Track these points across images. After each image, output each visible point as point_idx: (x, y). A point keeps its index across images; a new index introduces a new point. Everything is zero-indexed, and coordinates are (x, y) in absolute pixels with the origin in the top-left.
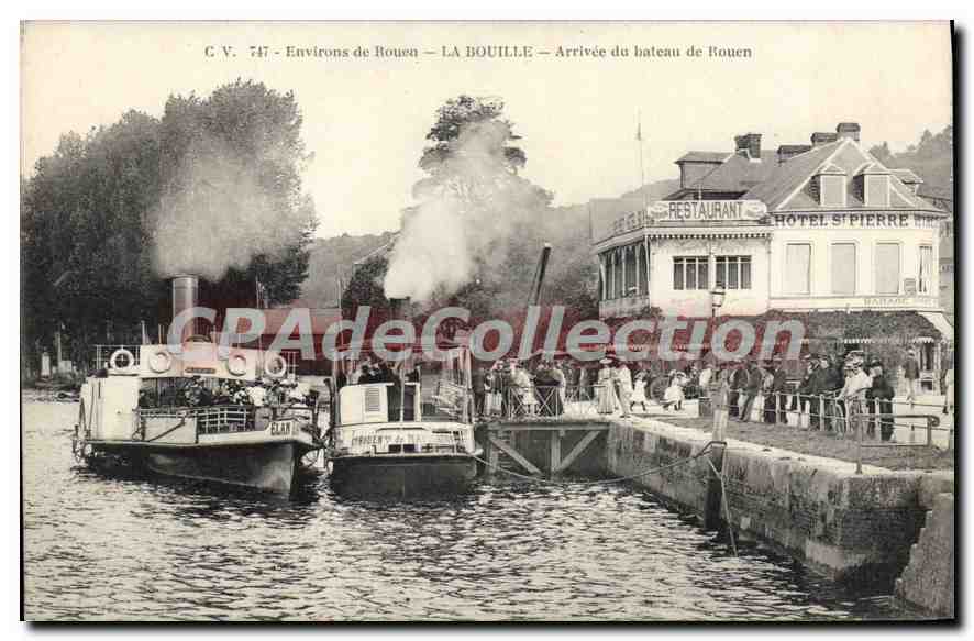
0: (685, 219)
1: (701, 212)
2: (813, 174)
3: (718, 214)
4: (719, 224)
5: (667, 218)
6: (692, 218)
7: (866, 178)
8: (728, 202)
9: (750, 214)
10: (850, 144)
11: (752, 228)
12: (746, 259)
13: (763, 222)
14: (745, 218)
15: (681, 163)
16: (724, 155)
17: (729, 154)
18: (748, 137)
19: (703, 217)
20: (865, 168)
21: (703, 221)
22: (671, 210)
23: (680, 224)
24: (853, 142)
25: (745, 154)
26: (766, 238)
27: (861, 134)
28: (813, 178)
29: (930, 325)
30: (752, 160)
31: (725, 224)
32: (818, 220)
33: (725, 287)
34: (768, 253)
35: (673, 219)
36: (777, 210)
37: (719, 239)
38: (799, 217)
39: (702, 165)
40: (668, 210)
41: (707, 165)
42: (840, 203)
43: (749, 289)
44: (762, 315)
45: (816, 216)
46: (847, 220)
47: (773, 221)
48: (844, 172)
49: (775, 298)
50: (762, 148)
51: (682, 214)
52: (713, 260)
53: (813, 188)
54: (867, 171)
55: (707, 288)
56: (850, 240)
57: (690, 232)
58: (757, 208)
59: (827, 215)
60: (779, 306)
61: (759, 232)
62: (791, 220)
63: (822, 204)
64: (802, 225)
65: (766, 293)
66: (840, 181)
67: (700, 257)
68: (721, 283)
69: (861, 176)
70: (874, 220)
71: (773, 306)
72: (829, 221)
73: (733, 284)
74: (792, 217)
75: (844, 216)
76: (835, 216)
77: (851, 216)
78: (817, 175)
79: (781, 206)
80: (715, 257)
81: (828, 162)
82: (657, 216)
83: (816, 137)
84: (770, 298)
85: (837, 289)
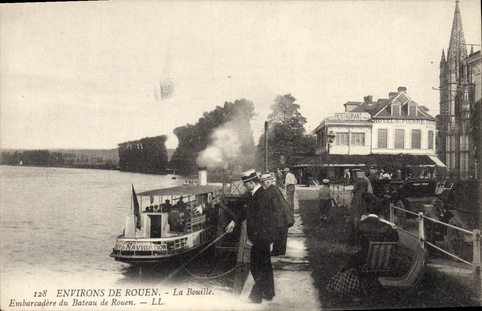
0: (340, 119)
1: (346, 117)
2: (389, 104)
3: (353, 117)
4: (353, 121)
5: (334, 119)
6: (343, 119)
7: (408, 105)
8: (356, 113)
9: (364, 117)
10: (403, 94)
11: (366, 123)
12: (364, 134)
13: (369, 121)
14: (363, 119)
15: (345, 105)
16: (360, 103)
17: (361, 103)
18: (369, 97)
19: (347, 119)
20: (408, 102)
21: (347, 120)
22: (336, 116)
23: (339, 121)
24: (404, 93)
25: (367, 103)
26: (370, 127)
27: (407, 91)
28: (389, 105)
29: (433, 161)
30: (370, 105)
31: (355, 121)
32: (390, 121)
33: (355, 144)
34: (371, 132)
35: (336, 119)
36: (374, 117)
37: (352, 126)
38: (383, 119)
39: (352, 106)
40: (334, 115)
41: (354, 106)
42: (399, 114)
43: (364, 145)
44: (368, 155)
45: (389, 119)
46: (401, 121)
47: (373, 120)
48: (400, 103)
49: (373, 149)
50: (373, 101)
51: (339, 117)
52: (351, 135)
53: (388, 109)
54: (409, 103)
55: (348, 145)
56: (402, 128)
57: (342, 124)
58: (368, 116)
59: (393, 119)
60: (375, 152)
61: (368, 125)
62: (380, 121)
63: (392, 115)
64: (384, 122)
65: (370, 147)
66: (399, 106)
67: (346, 133)
68: (353, 143)
69: (407, 105)
70: (411, 121)
71: (372, 152)
72: (394, 121)
73: (358, 143)
74: (380, 119)
75: (400, 119)
76: (396, 119)
77: (403, 119)
78: (391, 104)
79: (376, 115)
80: (351, 133)
81: (395, 100)
82: (331, 118)
83: (390, 94)
84: (371, 149)
85: (397, 146)
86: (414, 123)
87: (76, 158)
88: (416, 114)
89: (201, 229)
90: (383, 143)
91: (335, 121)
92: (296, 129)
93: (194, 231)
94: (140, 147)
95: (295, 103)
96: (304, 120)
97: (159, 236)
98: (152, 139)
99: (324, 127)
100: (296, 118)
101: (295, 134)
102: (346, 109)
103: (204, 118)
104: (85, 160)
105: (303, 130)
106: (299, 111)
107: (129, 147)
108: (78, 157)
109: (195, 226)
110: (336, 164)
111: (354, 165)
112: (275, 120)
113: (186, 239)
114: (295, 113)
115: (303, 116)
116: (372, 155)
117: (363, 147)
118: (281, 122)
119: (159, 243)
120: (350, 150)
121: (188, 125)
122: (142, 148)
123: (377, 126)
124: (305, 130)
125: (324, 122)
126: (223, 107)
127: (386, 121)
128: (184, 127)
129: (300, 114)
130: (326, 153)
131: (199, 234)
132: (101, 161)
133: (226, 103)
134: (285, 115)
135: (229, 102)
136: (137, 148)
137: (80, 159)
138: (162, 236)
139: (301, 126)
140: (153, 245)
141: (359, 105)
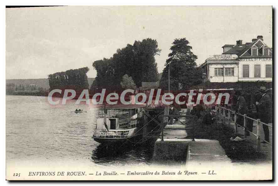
1: (221, 57)
3: (226, 57)
4: (226, 60)
5: (213, 59)
6: (219, 59)
8: (228, 55)
9: (233, 57)
10: (260, 41)
11: (234, 61)
12: (233, 68)
13: (237, 59)
14: (233, 59)
15: (223, 47)
17: (234, 45)
18: (240, 41)
19: (222, 59)
22: (214, 57)
25: (238, 45)
26: (237, 64)
27: (263, 38)
30: (240, 47)
32: (251, 59)
33: (227, 75)
34: (238, 67)
35: (215, 59)
36: (240, 57)
37: (226, 64)
38: (246, 58)
39: (228, 48)
40: (213, 57)
41: (229, 48)
42: (256, 55)
43: (233, 76)
44: (236, 82)
45: (250, 58)
46: (258, 59)
47: (239, 59)
48: (257, 47)
49: (240, 78)
50: (243, 44)
51: (217, 58)
52: (224, 69)
53: (249, 52)
54: (263, 47)
55: (223, 76)
56: (259, 64)
57: (218, 62)
58: (235, 56)
59: (253, 58)
60: (241, 80)
61: (236, 62)
62: (244, 59)
63: (252, 55)
64: (247, 60)
65: (238, 77)
66: (256, 50)
67: (221, 68)
68: (227, 74)
69: (262, 48)
70: (265, 59)
71: (239, 80)
72: (254, 59)
73: (229, 75)
74: (244, 58)
75: (257, 58)
76: (255, 58)
77: (259, 58)
78: (251, 48)
79: (241, 56)
80: (225, 68)
81: (254, 45)
82: (211, 58)
83: (253, 40)
84: (238, 78)
85: (256, 76)
86: (267, 61)
87: (15, 87)
88: (269, 55)
89: (135, 127)
90: (246, 74)
91: (214, 60)
92: (189, 64)
93: (132, 128)
94: (66, 77)
95: (188, 45)
96: (196, 57)
97: (115, 128)
98: (76, 70)
99: (207, 65)
100: (190, 56)
101: (189, 67)
102: (224, 50)
103: (117, 54)
104: (22, 89)
105: (195, 64)
106: (191, 50)
107: (57, 78)
108: (16, 86)
109: (132, 126)
110: (215, 89)
111: (226, 89)
112: (174, 57)
113: (129, 131)
114: (189, 52)
115: (195, 55)
116: (239, 83)
117: (233, 77)
118: (179, 59)
119: (115, 132)
120: (225, 79)
121: (105, 59)
122: (68, 78)
123: (242, 63)
124: (196, 64)
125: (207, 61)
126: (133, 45)
127: (248, 59)
128: (101, 61)
129: (192, 53)
130: (209, 81)
131: (134, 130)
132: (35, 89)
133: (136, 42)
134: (181, 54)
135: (138, 41)
136: (64, 78)
137: (18, 88)
138: (116, 129)
139: (193, 61)
140: (114, 133)
141: (232, 47)
